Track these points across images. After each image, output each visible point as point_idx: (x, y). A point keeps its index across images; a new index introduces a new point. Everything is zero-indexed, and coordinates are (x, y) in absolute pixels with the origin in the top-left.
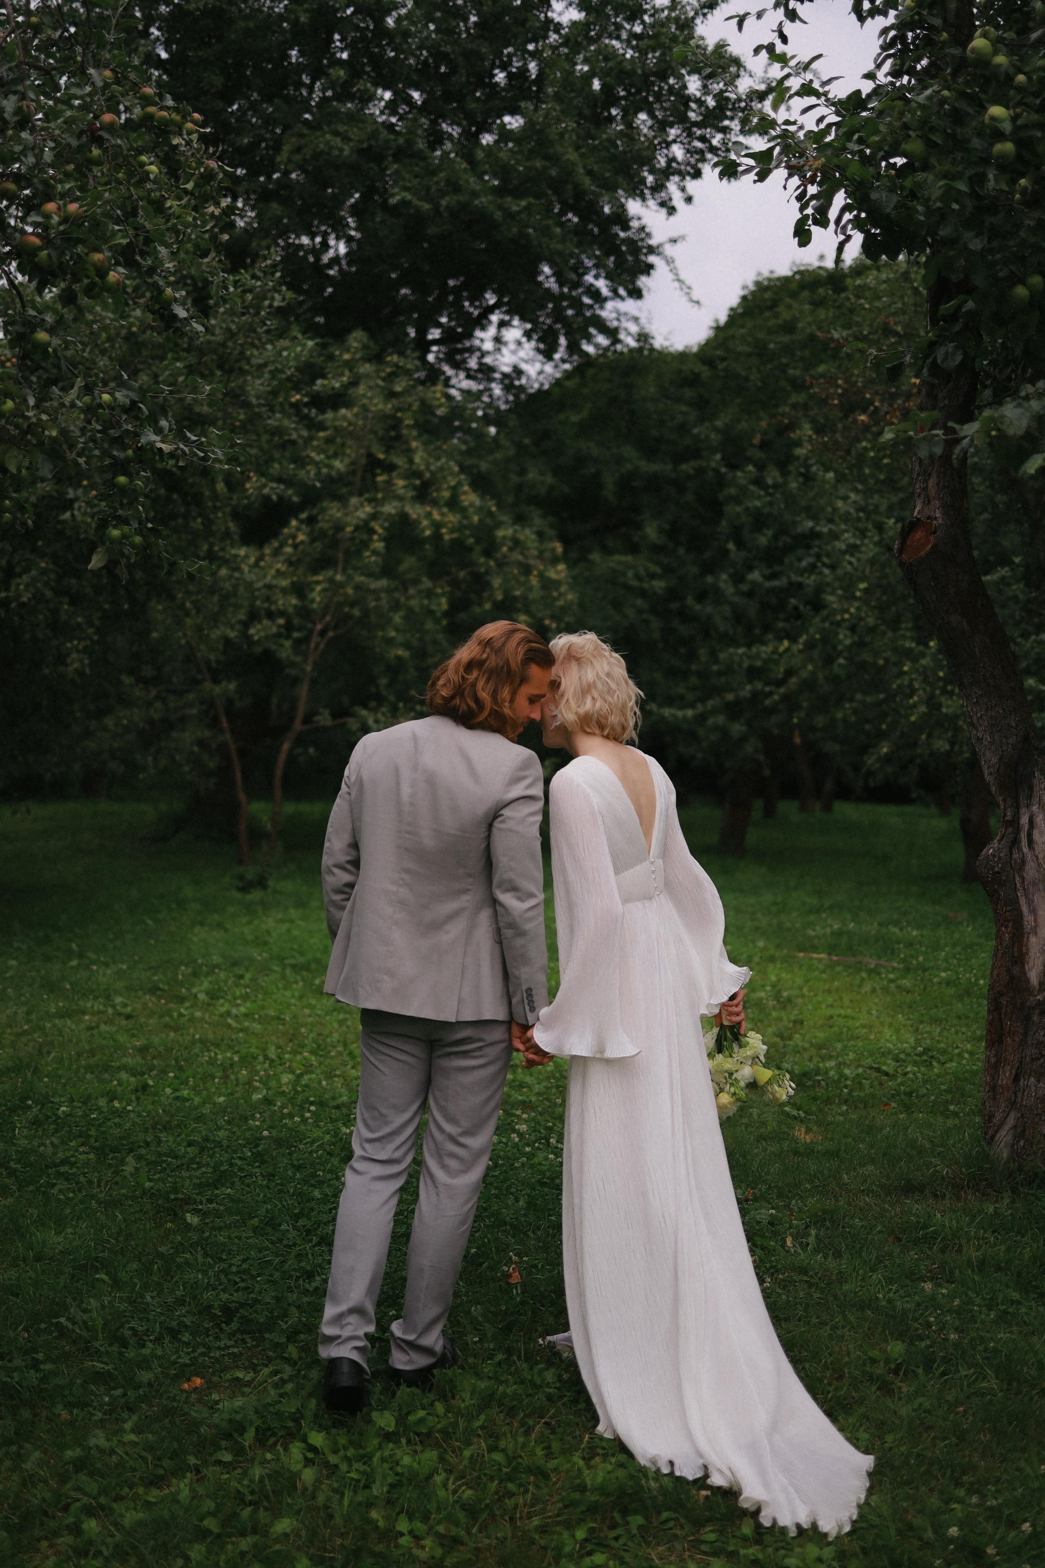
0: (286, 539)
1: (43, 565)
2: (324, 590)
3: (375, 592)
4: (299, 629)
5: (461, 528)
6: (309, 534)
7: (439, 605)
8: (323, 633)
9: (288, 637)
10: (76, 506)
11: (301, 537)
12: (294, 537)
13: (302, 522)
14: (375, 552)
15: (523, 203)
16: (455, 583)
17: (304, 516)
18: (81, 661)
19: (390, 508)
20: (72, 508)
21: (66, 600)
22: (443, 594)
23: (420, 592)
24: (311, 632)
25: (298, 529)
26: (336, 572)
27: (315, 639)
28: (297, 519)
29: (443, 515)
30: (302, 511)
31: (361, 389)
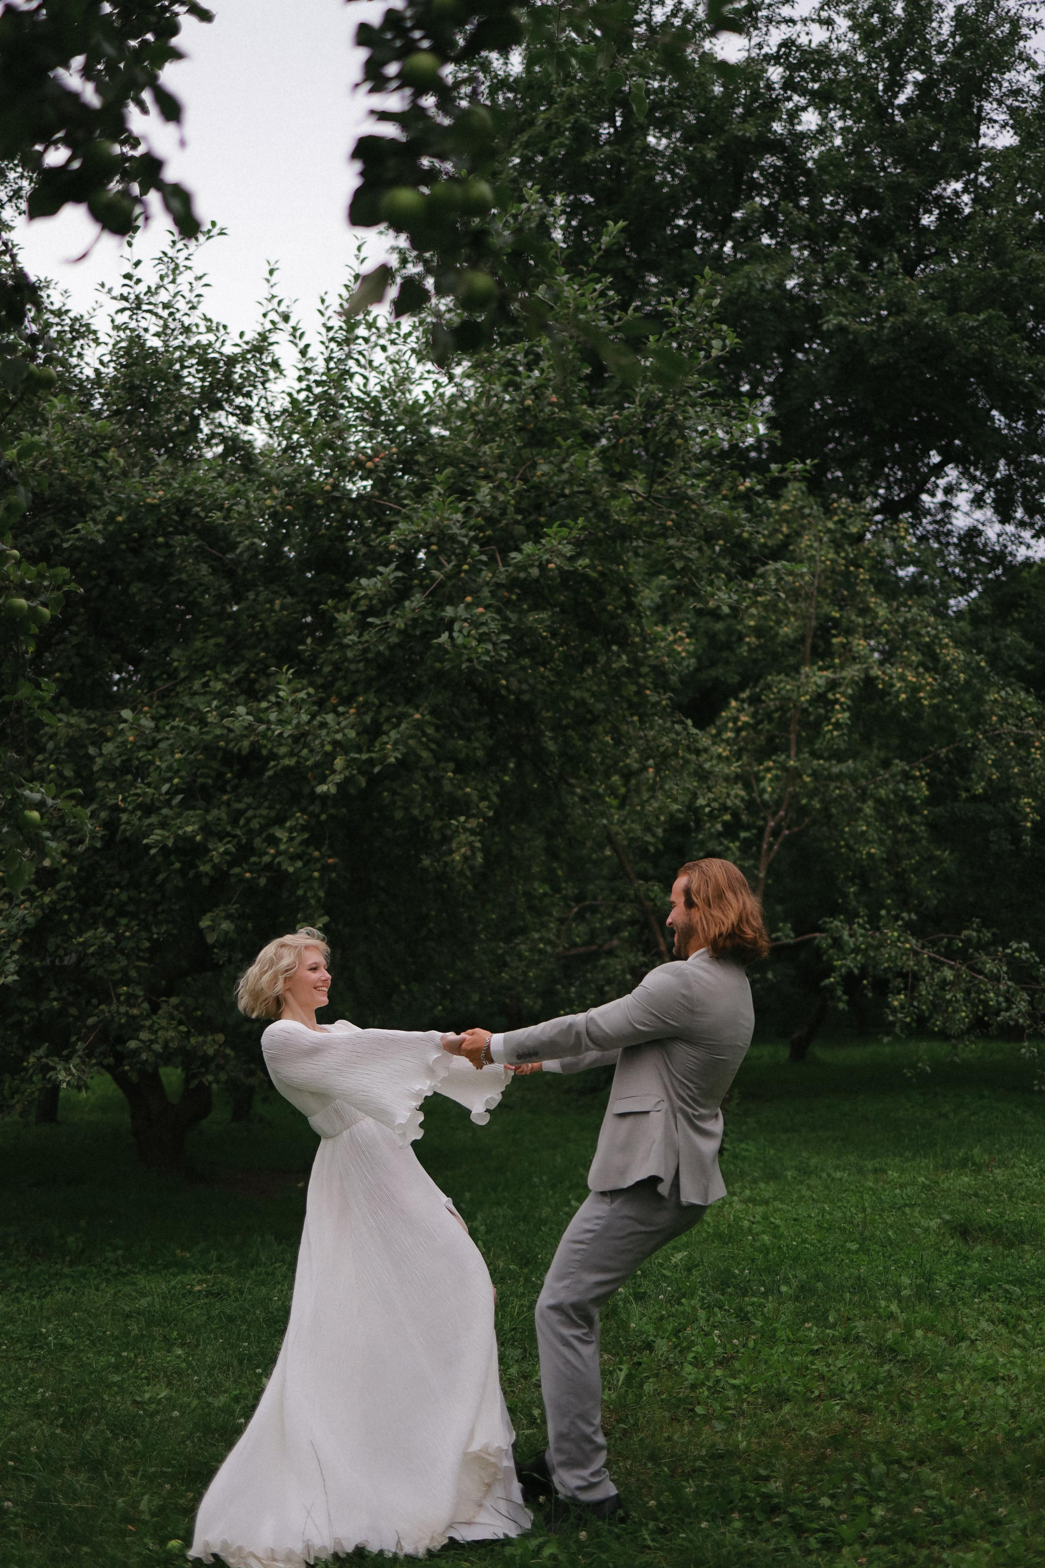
0: (725, 725)
1: (417, 716)
2: (776, 778)
3: (839, 776)
4: (747, 828)
5: (942, 692)
6: (754, 715)
7: (918, 790)
8: (776, 833)
9: (735, 837)
10: (456, 627)
11: (744, 718)
12: (735, 720)
13: (743, 701)
14: (837, 726)
15: (982, 317)
16: (935, 764)
17: (744, 695)
18: (471, 845)
19: (852, 672)
20: (451, 630)
21: (451, 765)
22: (922, 777)
23: (893, 776)
24: (761, 830)
25: (741, 710)
26: (788, 757)
27: (768, 839)
28: (736, 699)
29: (918, 675)
30: (743, 690)
31: (805, 540)
